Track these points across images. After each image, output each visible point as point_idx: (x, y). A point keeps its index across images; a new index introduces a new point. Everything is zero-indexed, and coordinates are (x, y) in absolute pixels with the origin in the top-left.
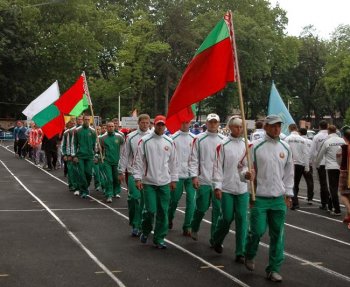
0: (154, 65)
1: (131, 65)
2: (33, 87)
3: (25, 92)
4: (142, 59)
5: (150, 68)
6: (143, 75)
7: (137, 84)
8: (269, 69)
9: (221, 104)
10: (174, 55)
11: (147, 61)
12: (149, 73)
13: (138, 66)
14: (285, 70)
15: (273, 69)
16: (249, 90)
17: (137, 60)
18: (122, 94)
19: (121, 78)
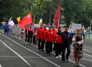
0: (46, 6)
1: (39, 5)
2: (5, 11)
3: (2, 12)
4: (43, 4)
5: (45, 7)
6: (43, 9)
7: (40, 12)
8: (85, 9)
9: (68, 20)
10: (53, 3)
11: (44, 4)
12: (45, 8)
13: (41, 6)
14: (90, 10)
15: (86, 9)
16: (78, 16)
17: (41, 4)
18: (35, 15)
19: (35, 10)
